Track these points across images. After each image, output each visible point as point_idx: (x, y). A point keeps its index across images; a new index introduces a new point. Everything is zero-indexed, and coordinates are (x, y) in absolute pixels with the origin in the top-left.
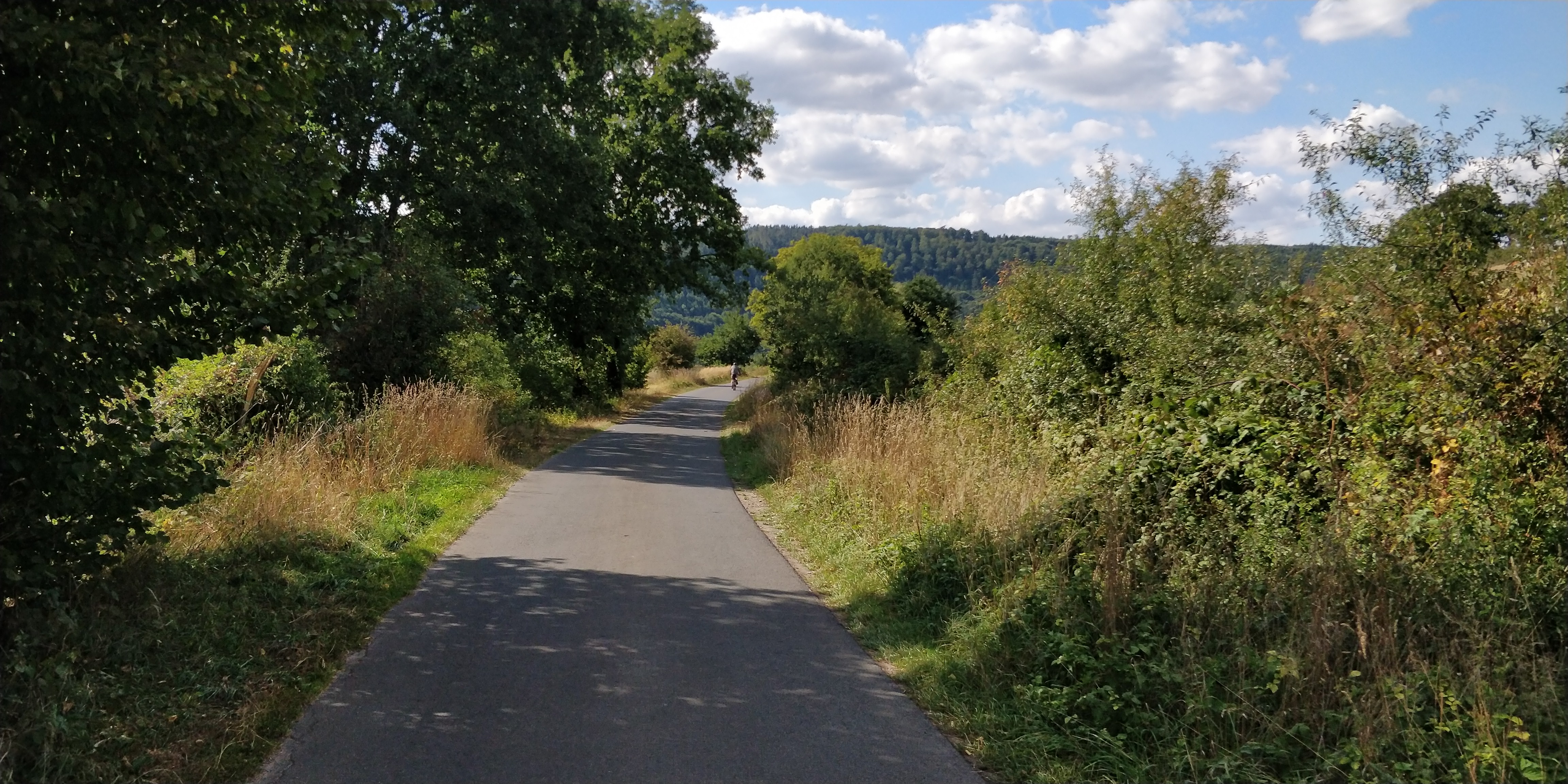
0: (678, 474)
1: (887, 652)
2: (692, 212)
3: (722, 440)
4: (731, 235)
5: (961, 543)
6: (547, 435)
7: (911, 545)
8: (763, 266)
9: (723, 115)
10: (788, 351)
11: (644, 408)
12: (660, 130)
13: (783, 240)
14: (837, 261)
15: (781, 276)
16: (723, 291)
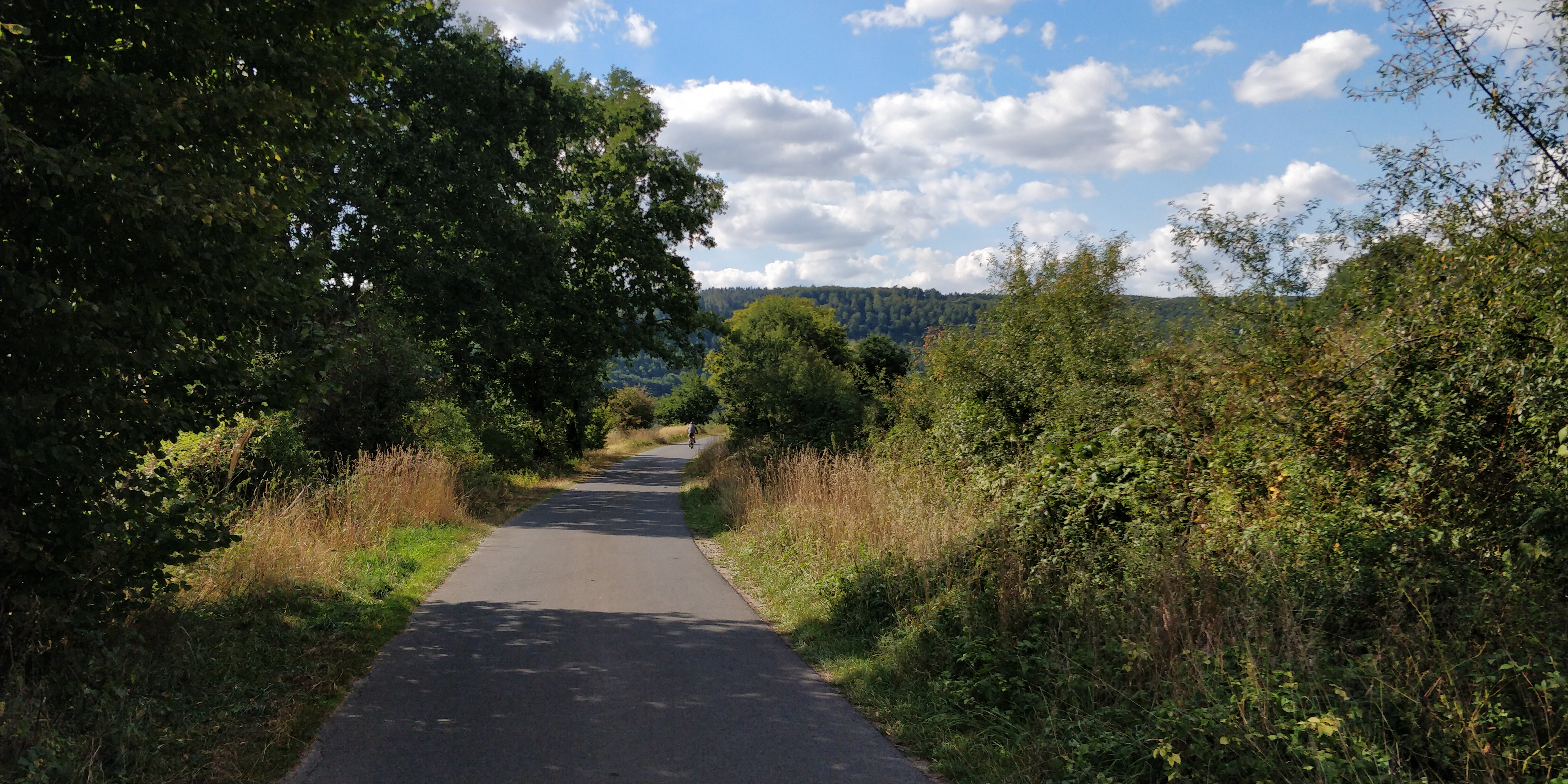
0: (642, 526)
1: (826, 664)
2: (646, 280)
3: (682, 495)
4: (685, 301)
5: (891, 572)
6: (511, 495)
7: (851, 577)
8: (718, 329)
9: (674, 189)
10: (744, 409)
11: (604, 468)
12: (613, 205)
13: (739, 301)
14: (791, 322)
15: (735, 339)
16: (679, 353)
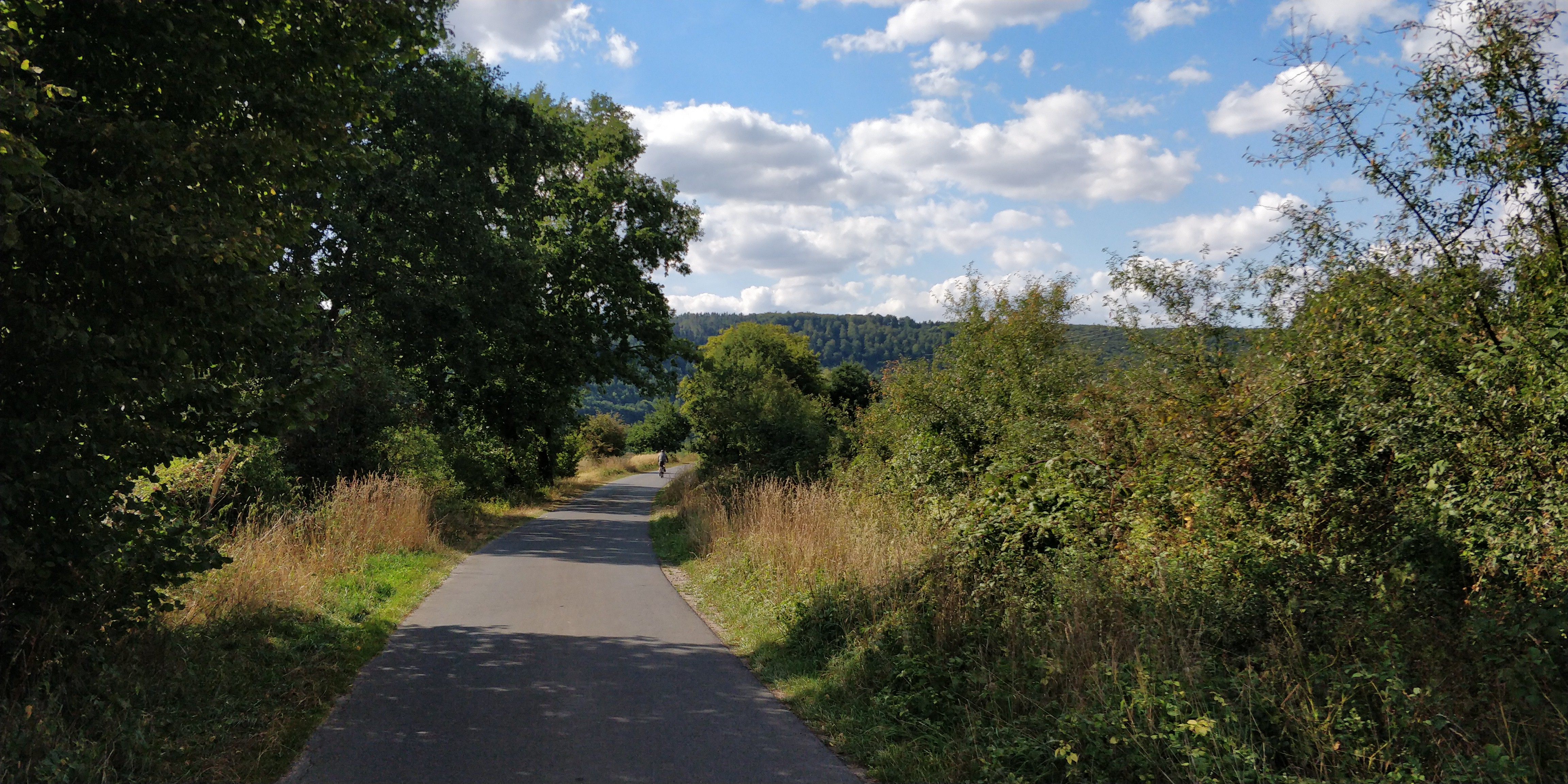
0: (609, 555)
1: (779, 683)
2: (622, 306)
3: (651, 524)
4: (659, 328)
5: (843, 596)
6: (482, 523)
7: (807, 602)
8: (692, 356)
9: (651, 215)
10: (714, 438)
11: (575, 496)
12: (590, 231)
13: (714, 327)
14: (765, 349)
15: (708, 366)
16: (653, 380)
